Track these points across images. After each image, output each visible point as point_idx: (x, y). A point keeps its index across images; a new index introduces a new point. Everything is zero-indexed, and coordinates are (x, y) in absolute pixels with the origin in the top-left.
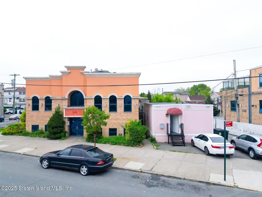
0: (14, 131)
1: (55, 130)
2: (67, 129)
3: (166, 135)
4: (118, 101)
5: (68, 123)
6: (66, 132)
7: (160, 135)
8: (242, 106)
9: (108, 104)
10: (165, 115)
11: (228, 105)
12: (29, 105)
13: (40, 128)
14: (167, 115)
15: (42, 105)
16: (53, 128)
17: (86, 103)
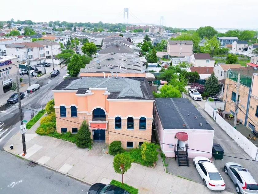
0: (47, 132)
1: (84, 142)
2: (92, 137)
3: (174, 152)
4: (134, 121)
5: (92, 133)
6: (91, 140)
7: (169, 151)
8: (242, 102)
9: (126, 123)
10: (174, 137)
11: (229, 94)
12: (58, 112)
13: (68, 131)
14: (175, 137)
15: (69, 112)
16: (82, 140)
17: (107, 118)
